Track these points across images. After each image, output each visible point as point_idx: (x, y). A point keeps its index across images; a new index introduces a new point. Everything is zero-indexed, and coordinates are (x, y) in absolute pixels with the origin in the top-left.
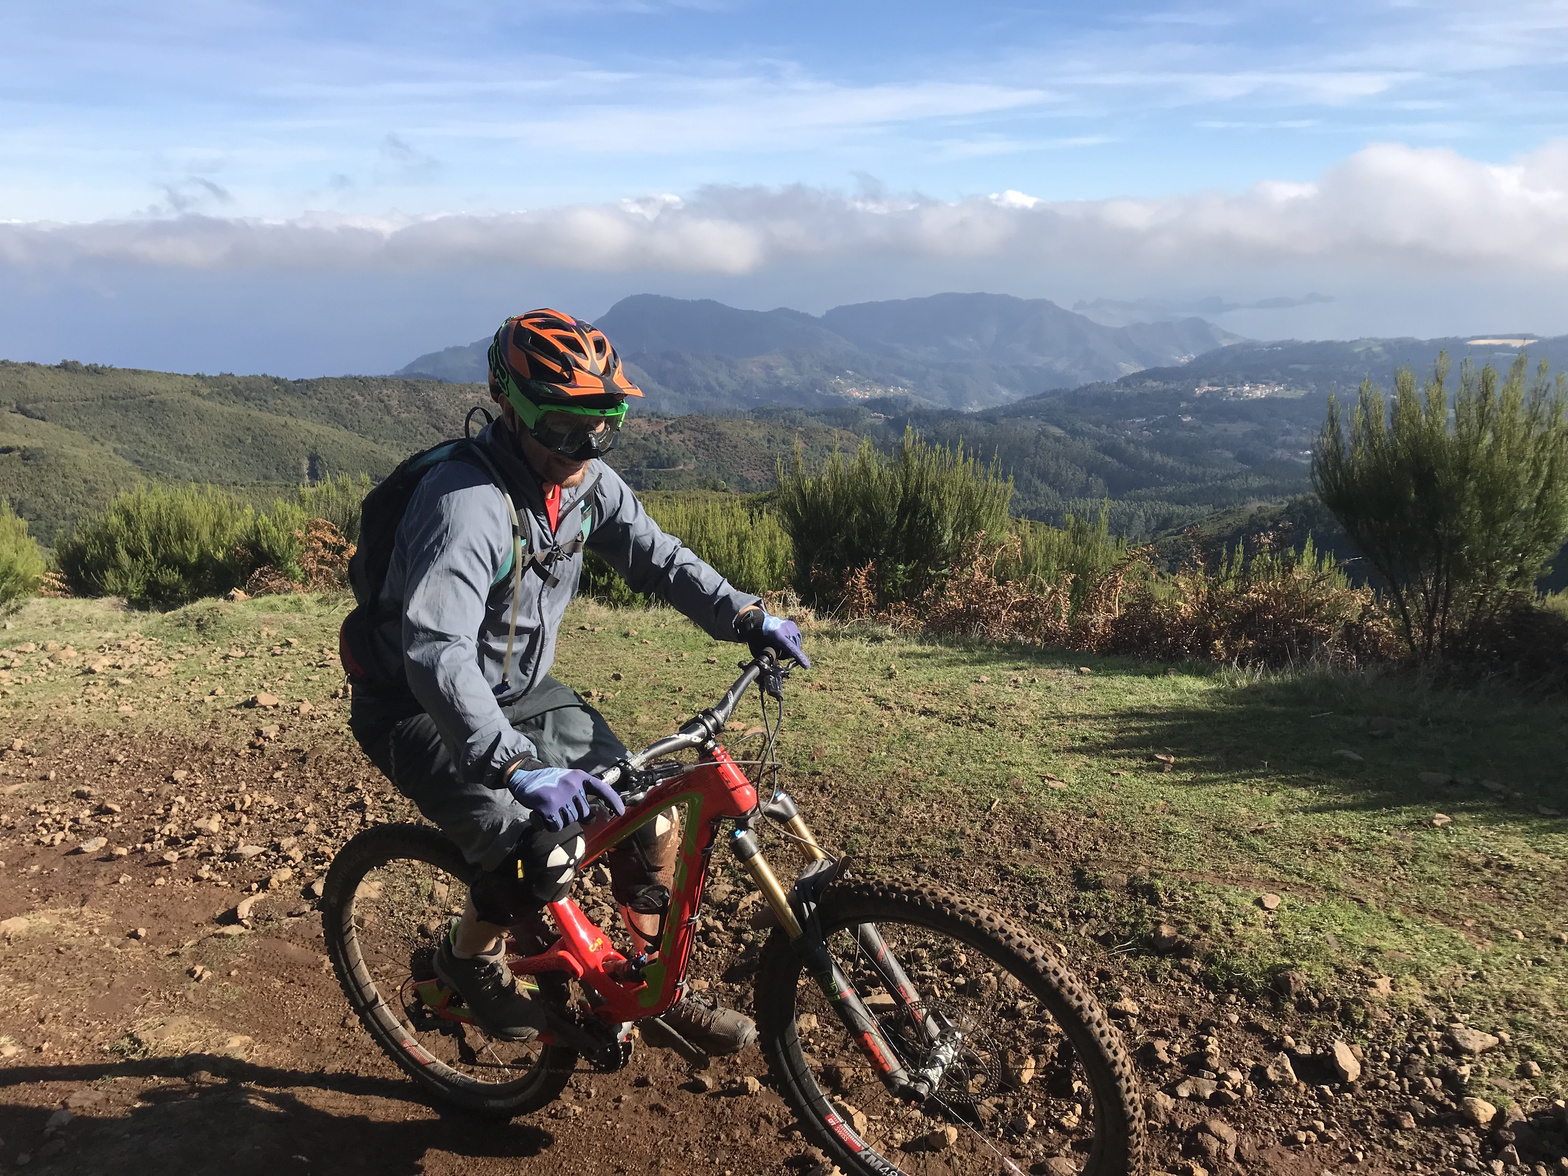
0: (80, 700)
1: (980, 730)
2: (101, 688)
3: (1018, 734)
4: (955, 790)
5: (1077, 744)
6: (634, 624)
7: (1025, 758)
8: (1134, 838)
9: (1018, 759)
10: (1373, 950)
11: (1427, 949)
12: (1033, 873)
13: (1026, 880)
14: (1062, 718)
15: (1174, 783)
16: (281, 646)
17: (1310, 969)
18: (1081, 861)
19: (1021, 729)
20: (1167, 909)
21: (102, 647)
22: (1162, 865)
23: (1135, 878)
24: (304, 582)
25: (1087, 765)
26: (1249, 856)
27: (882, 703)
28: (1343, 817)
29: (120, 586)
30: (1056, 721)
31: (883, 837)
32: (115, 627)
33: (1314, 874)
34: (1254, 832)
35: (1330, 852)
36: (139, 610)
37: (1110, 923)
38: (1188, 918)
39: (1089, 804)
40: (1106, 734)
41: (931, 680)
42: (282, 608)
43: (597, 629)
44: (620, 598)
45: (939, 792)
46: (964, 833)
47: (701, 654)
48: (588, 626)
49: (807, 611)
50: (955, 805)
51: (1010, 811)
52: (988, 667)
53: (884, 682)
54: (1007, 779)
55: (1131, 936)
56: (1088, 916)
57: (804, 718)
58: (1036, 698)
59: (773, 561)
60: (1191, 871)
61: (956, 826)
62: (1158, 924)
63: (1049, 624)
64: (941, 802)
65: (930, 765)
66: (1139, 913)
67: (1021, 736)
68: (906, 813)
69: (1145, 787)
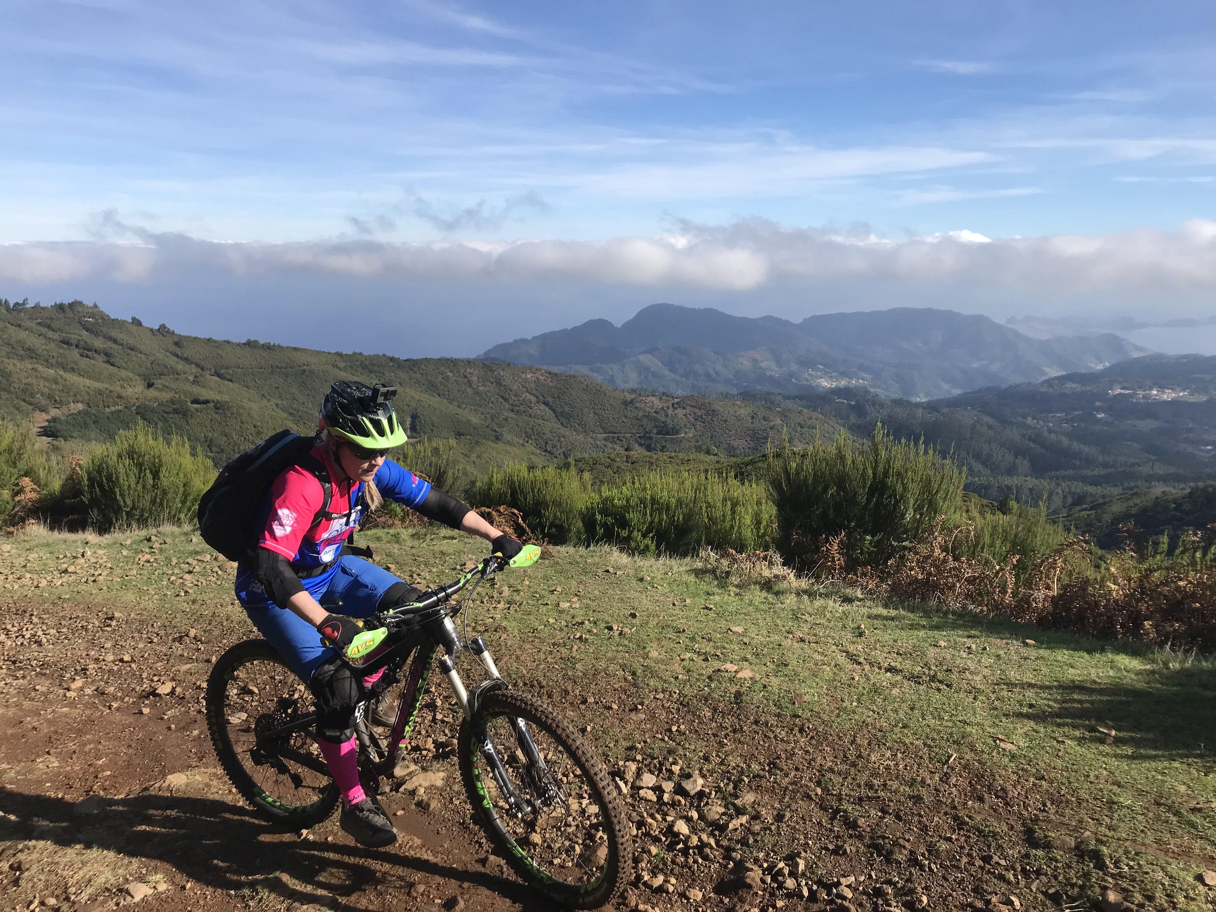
1: (939, 690)
3: (971, 696)
4: (917, 743)
5: (1025, 710)
6: (647, 570)
7: (979, 719)
8: (1080, 803)
9: (972, 719)
12: (987, 826)
13: (980, 832)
14: (1011, 685)
15: (1116, 756)
18: (1031, 819)
19: (975, 692)
20: (1113, 876)
22: (1108, 833)
23: (1082, 842)
24: (403, 520)
25: (1034, 730)
26: (1189, 832)
27: (853, 658)
30: (1005, 687)
31: (853, 779)
34: (1194, 810)
37: (1059, 882)
38: (1134, 887)
39: (1038, 767)
40: (1051, 703)
41: (895, 641)
42: (385, 538)
43: (618, 573)
44: (637, 548)
45: (902, 743)
46: (924, 783)
47: (701, 601)
48: (611, 570)
49: (789, 571)
50: (916, 756)
51: (966, 767)
52: (945, 633)
53: (855, 639)
54: (963, 737)
55: (1080, 897)
56: (1038, 873)
57: (786, 665)
58: (987, 665)
59: (759, 522)
60: (1134, 841)
61: (917, 775)
62: (1105, 888)
63: (996, 597)
64: (904, 752)
65: (895, 718)
66: (1086, 876)
67: (975, 698)
68: (873, 759)
69: (1089, 756)
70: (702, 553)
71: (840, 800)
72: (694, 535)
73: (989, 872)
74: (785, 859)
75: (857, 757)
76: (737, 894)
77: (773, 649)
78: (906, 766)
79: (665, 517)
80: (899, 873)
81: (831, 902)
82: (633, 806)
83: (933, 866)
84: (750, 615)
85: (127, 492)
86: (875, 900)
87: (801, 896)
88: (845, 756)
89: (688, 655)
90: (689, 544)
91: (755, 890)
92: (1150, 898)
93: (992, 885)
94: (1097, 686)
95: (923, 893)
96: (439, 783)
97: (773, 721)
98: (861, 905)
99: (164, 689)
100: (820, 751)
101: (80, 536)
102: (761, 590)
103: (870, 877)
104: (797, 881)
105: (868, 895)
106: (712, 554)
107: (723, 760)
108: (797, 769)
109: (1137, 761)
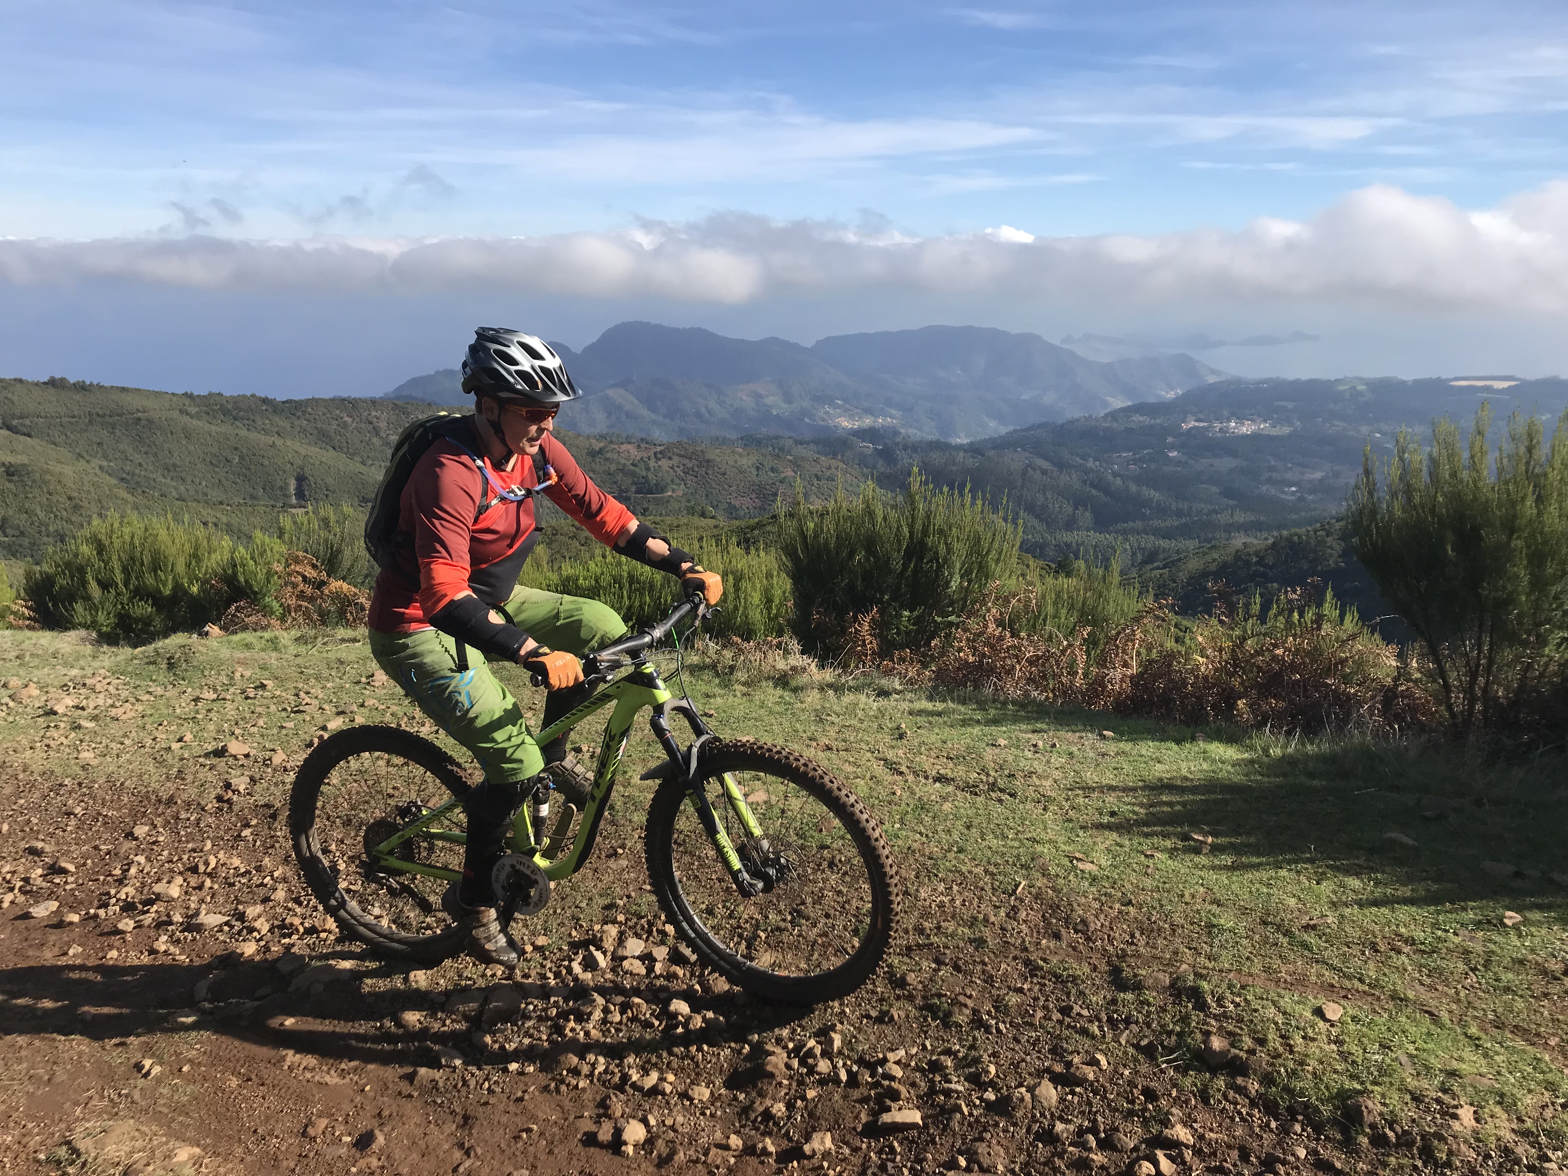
0: (39, 744)
1: (1000, 801)
2: (61, 732)
3: (1041, 806)
4: (976, 870)
5: (1106, 819)
7: (1051, 835)
8: (1174, 931)
9: (1043, 836)
10: (1453, 1074)
11: (1510, 1073)
12: (1065, 969)
13: (1057, 976)
14: (1087, 789)
15: (1213, 868)
16: (255, 688)
17: (1383, 1096)
18: (1117, 956)
19: (1045, 801)
20: (1216, 1017)
21: (66, 685)
22: (1208, 964)
23: (1178, 978)
24: (282, 619)
25: (1118, 844)
26: (1302, 956)
27: (893, 767)
28: (1404, 913)
29: (89, 618)
30: (1081, 792)
32: (82, 663)
33: (1377, 980)
34: (1307, 928)
35: (1392, 954)
36: (109, 644)
37: (1153, 1030)
38: (1242, 1029)
39: (1123, 889)
40: (1136, 809)
41: (944, 742)
42: (258, 646)
45: (958, 872)
46: (987, 921)
47: (700, 707)
49: (810, 661)
50: (976, 887)
51: (1037, 897)
52: (1004, 729)
53: (894, 743)
54: (1033, 859)
55: (1178, 1047)
56: (1128, 1021)
58: (1058, 765)
59: (769, 601)
60: (1239, 971)
61: (979, 912)
62: (1207, 1034)
63: (1064, 680)
64: (961, 884)
65: (947, 841)
66: (1185, 1019)
67: (1045, 809)
68: (923, 894)
69: (1182, 871)
70: (699, 644)
73: (1069, 1026)
74: (816, 1035)
76: (755, 1086)
78: (964, 901)
80: (960, 1040)
81: (877, 1085)
82: (615, 983)
83: (1001, 1026)
84: (762, 721)
86: (931, 1076)
87: (837, 1082)
91: (779, 1079)
92: (1262, 1042)
93: (1073, 1042)
94: (1188, 784)
95: (990, 1062)
98: (914, 1085)
100: (856, 889)
102: (776, 687)
103: (924, 1047)
104: (832, 1063)
105: (922, 1070)
106: (711, 644)
107: (732, 911)
108: (827, 916)
109: (1238, 873)
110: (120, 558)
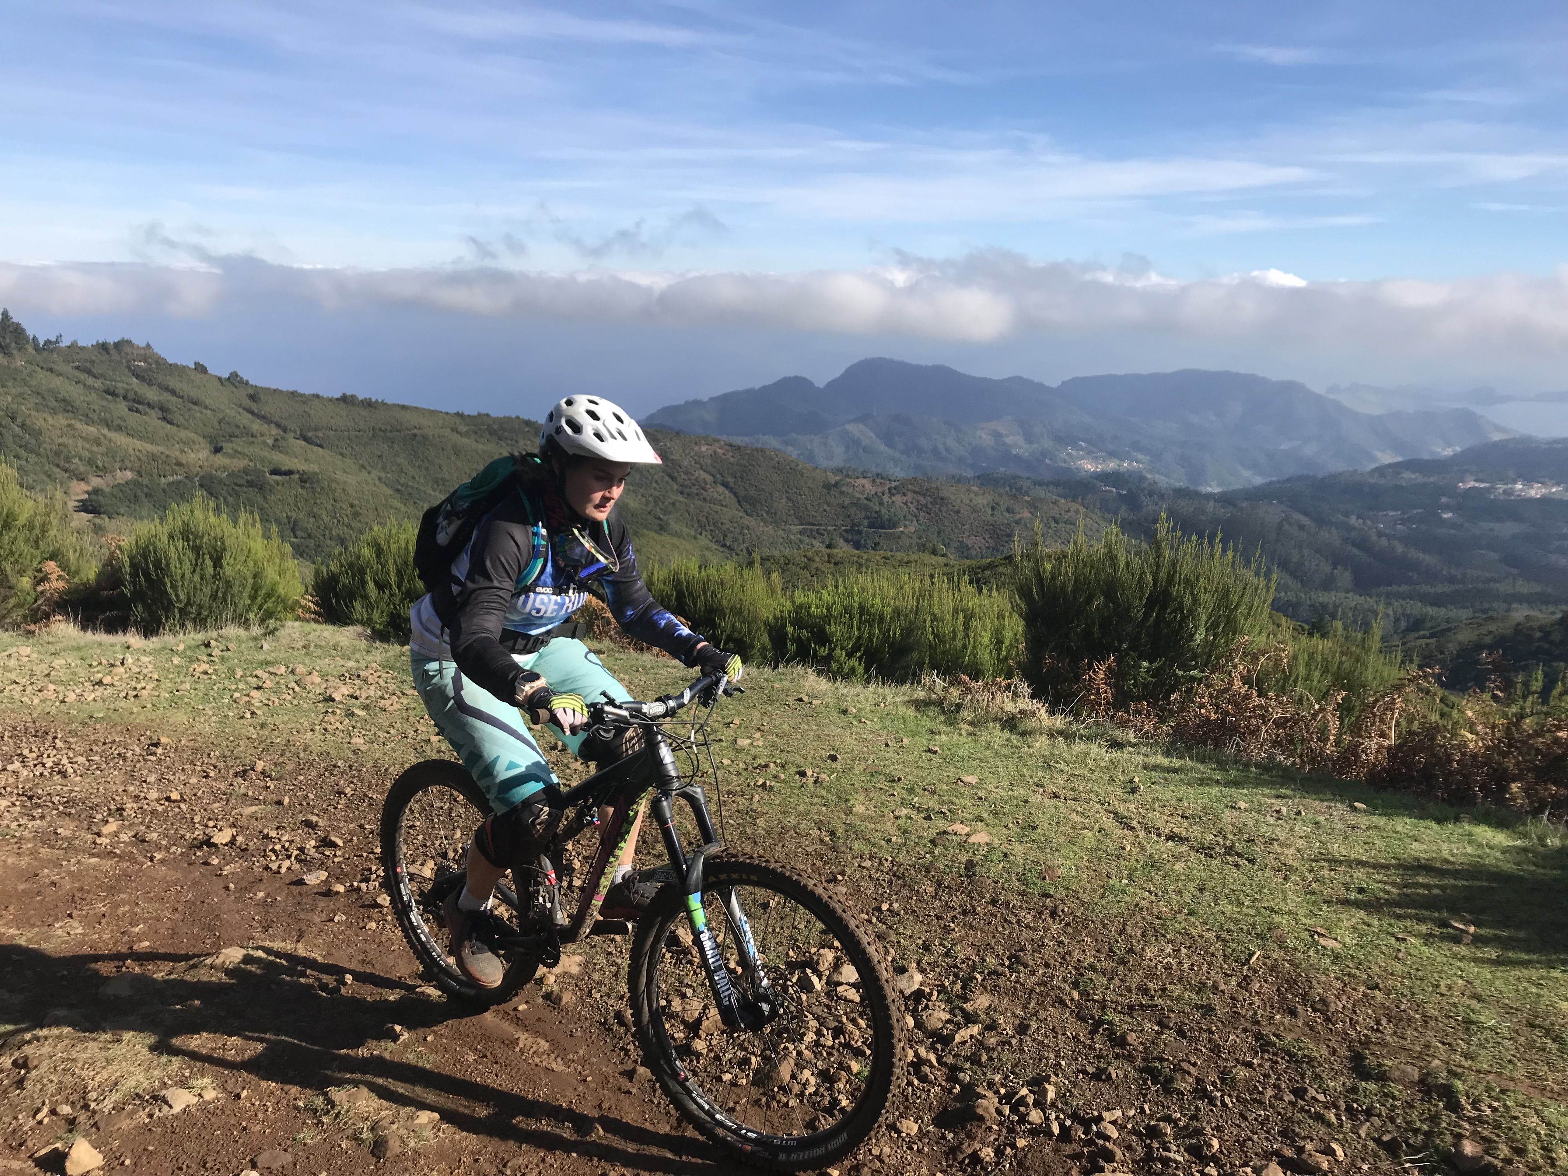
0: (317, 727)
1: (1237, 866)
2: (337, 718)
3: (1281, 875)
4: (1207, 935)
5: (1353, 896)
6: (853, 701)
7: (1291, 906)
8: (1426, 1023)
9: (1282, 905)
12: (1300, 1049)
13: (1292, 1055)
14: (1334, 862)
15: (1475, 960)
18: (1360, 1042)
19: (1285, 870)
20: (1469, 1120)
21: (343, 675)
22: (1464, 1062)
23: (1428, 1074)
25: (1365, 923)
27: (1123, 821)
29: (365, 616)
30: (1325, 864)
31: (1121, 980)
32: (357, 656)
36: (381, 641)
37: (1397, 1126)
38: (1498, 1136)
39: (1370, 972)
40: (1388, 888)
41: (1180, 800)
43: (814, 702)
44: (840, 671)
45: (1188, 935)
46: (1217, 988)
47: (923, 741)
48: (806, 699)
49: (1040, 706)
50: (1206, 952)
51: (1272, 969)
52: (1245, 791)
53: (1126, 796)
54: (1269, 929)
55: (1425, 1147)
56: (1369, 1113)
57: (1034, 828)
58: (1302, 834)
59: (999, 642)
60: (1500, 1074)
61: (1208, 979)
62: (1459, 1137)
63: (1313, 745)
64: (1190, 947)
65: (1178, 902)
66: (1434, 1119)
67: (1286, 878)
68: (1149, 954)
69: (1438, 960)
70: (926, 680)
71: (1104, 1007)
72: (915, 655)
73: (1302, 1109)
74: (1031, 1083)
75: (1127, 952)
76: (964, 1128)
77: (1017, 806)
78: (1192, 965)
79: (877, 631)
80: (1181, 1108)
81: (1090, 1143)
82: (829, 1007)
83: (1227, 1100)
84: (987, 762)
85: (180, 584)
86: (1148, 1141)
87: (1049, 1134)
88: (1111, 950)
89: (904, 812)
90: (907, 667)
91: (989, 1124)
92: (1520, 1152)
93: (1306, 1127)
94: (1449, 867)
95: (1213, 1135)
96: (575, 970)
97: (1015, 901)
98: (1129, 1148)
99: (222, 837)
100: (1078, 942)
101: (119, 638)
102: (1003, 729)
103: (1143, 1111)
104: (1044, 1114)
105: (1139, 1134)
106: (938, 680)
107: (949, 950)
108: (1047, 965)
109: (1504, 968)
110: (395, 562)
